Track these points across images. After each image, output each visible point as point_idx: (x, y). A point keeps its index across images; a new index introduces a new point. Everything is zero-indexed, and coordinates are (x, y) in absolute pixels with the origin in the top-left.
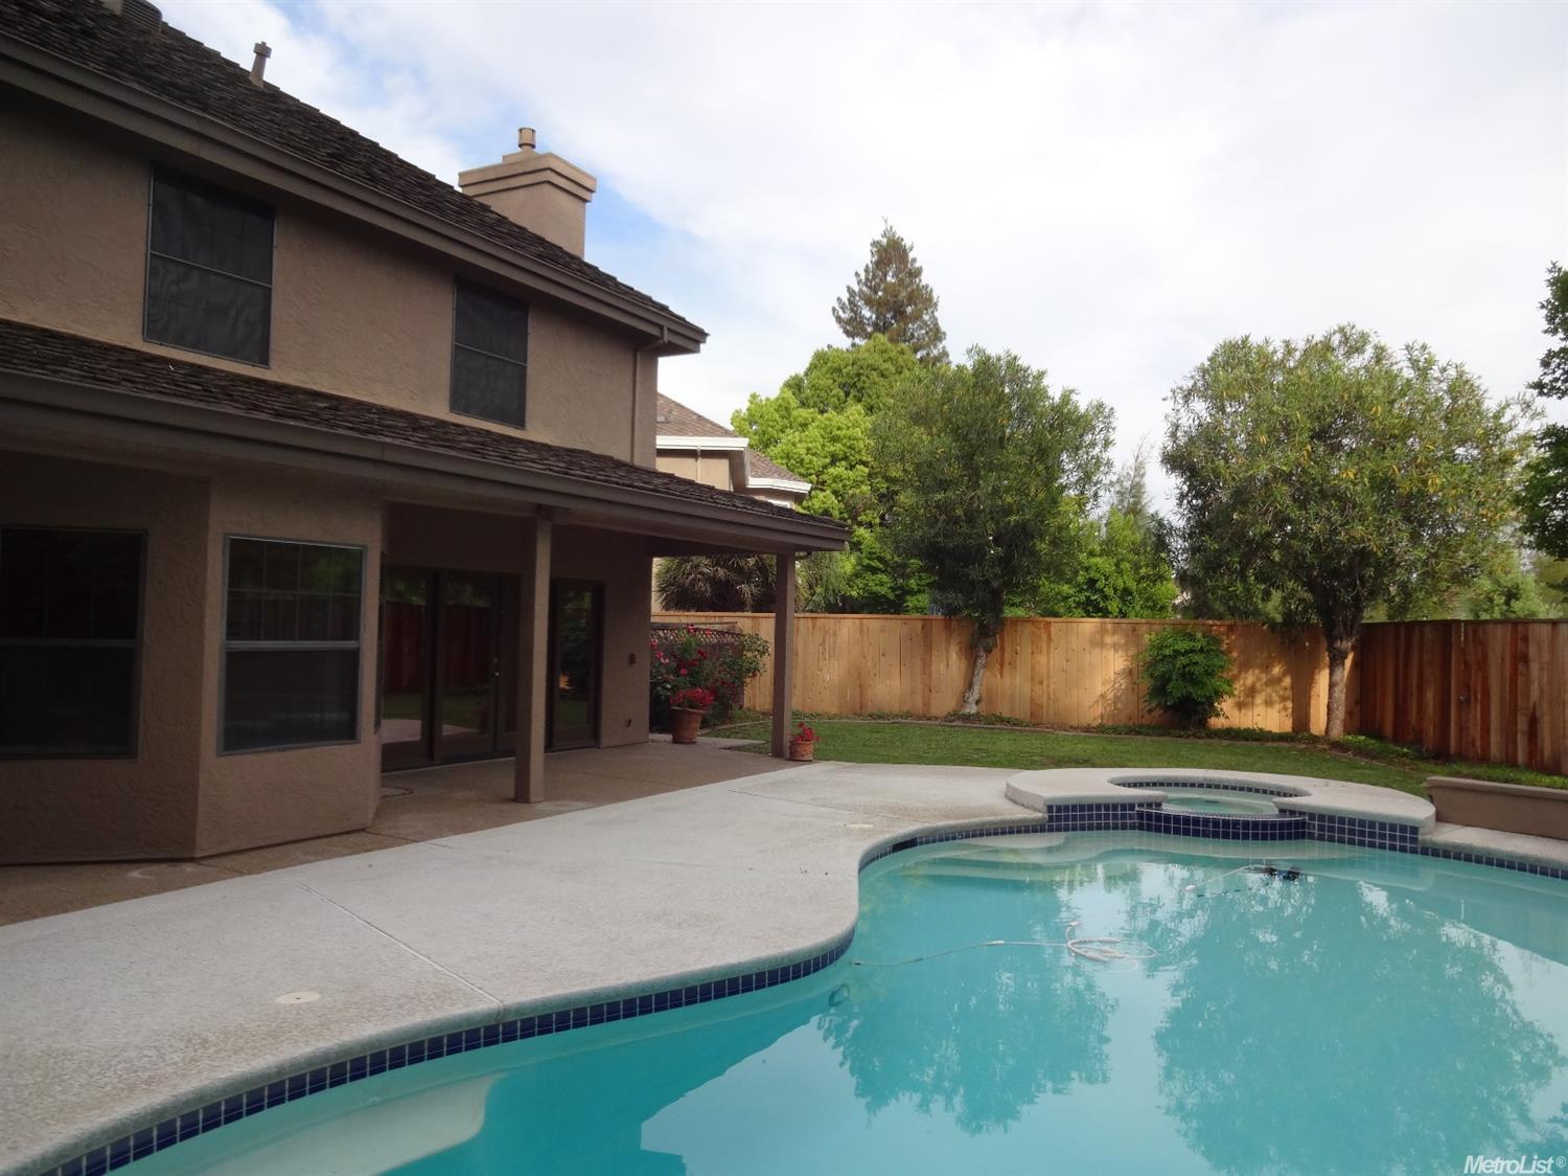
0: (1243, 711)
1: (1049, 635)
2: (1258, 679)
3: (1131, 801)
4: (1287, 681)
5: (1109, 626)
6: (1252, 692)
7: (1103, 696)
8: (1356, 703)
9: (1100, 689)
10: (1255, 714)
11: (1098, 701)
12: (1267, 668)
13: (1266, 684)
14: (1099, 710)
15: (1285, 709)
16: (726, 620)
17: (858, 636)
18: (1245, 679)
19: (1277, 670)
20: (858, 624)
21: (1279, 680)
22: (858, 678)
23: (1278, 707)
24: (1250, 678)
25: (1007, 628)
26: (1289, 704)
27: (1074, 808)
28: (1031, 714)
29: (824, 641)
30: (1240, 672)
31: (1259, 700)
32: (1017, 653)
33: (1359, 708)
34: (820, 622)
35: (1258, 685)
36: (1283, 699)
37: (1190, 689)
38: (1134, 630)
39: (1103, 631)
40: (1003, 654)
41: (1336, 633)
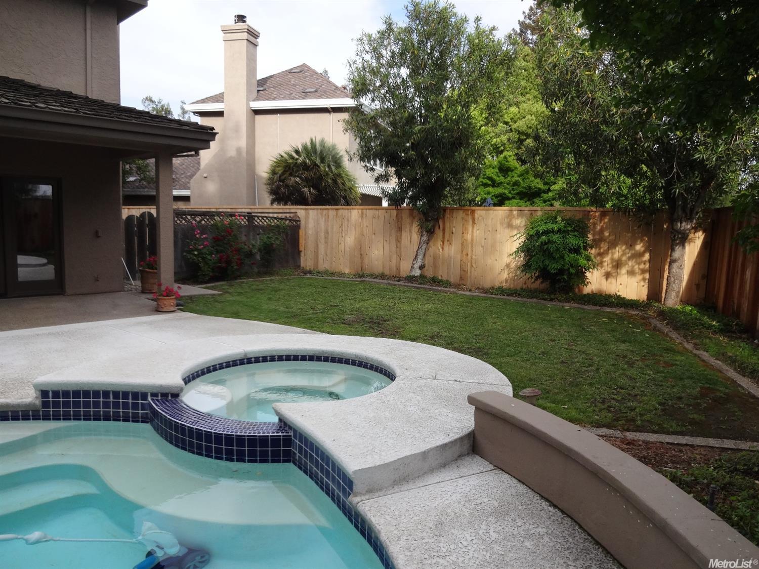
0: (609, 280)
1: (474, 219)
2: (624, 254)
3: (144, 390)
4: (647, 256)
5: (515, 213)
6: (618, 265)
7: (508, 266)
8: (703, 277)
9: (506, 260)
10: (619, 283)
11: (504, 269)
12: (631, 246)
13: (629, 258)
14: (505, 275)
15: (644, 279)
16: (292, 211)
17: (360, 220)
18: (613, 254)
19: (639, 247)
20: (360, 213)
21: (641, 255)
22: (360, 249)
23: (639, 277)
24: (617, 252)
25: (447, 215)
26: (647, 276)
27: (76, 394)
28: (461, 277)
29: (342, 225)
30: (608, 249)
31: (624, 271)
32: (453, 233)
33: (705, 281)
34: (340, 212)
35: (624, 258)
36: (643, 271)
37: (547, 262)
38: (531, 214)
39: (510, 216)
40: (444, 233)
41: (675, 216)
